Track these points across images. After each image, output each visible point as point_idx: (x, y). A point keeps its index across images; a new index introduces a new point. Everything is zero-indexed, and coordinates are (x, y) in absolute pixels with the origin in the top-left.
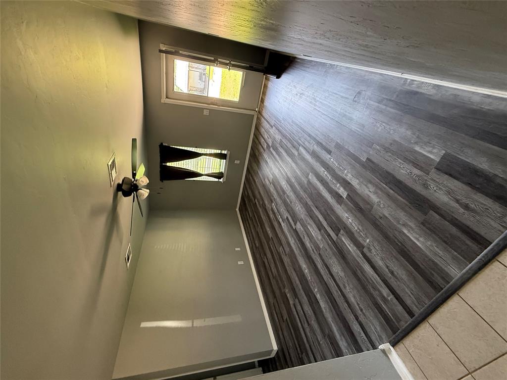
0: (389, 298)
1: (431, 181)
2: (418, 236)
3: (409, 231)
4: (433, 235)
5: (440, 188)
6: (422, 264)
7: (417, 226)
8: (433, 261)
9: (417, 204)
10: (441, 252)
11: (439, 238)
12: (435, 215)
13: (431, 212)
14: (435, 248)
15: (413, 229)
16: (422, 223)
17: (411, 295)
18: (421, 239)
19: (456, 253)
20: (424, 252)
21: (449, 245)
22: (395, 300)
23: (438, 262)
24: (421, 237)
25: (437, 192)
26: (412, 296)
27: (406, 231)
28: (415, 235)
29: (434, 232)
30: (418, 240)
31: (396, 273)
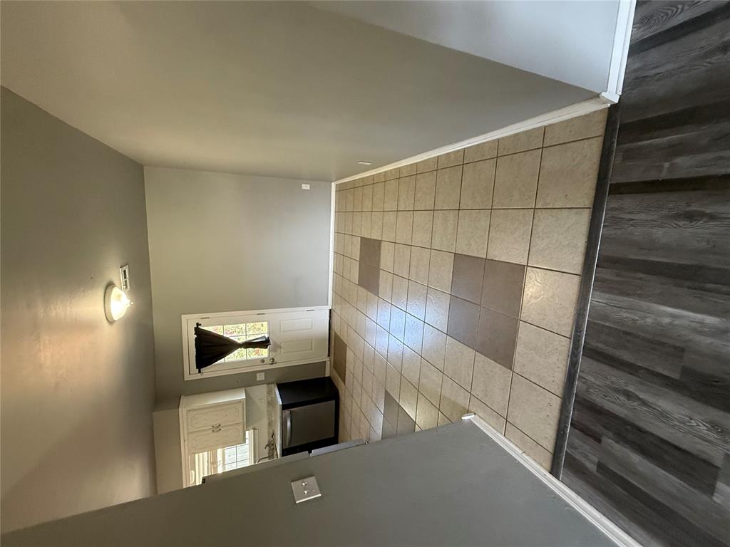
0: (667, 165)
1: (712, 439)
2: (676, 322)
3: (702, 323)
4: (649, 336)
5: (684, 423)
6: (641, 279)
7: (690, 340)
8: (628, 295)
9: (715, 386)
10: (625, 315)
11: (639, 336)
12: (666, 373)
13: (676, 376)
14: (636, 318)
15: (695, 331)
16: (682, 350)
17: (632, 216)
18: (667, 320)
19: (608, 324)
20: (650, 301)
21: (620, 331)
22: (652, 176)
23: (620, 298)
24: (670, 324)
25: (687, 416)
26: (629, 216)
27: (711, 320)
28: (685, 322)
29: (652, 342)
30: (673, 316)
31: (681, 223)
